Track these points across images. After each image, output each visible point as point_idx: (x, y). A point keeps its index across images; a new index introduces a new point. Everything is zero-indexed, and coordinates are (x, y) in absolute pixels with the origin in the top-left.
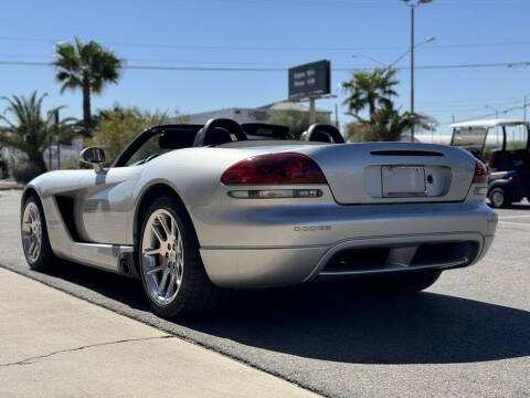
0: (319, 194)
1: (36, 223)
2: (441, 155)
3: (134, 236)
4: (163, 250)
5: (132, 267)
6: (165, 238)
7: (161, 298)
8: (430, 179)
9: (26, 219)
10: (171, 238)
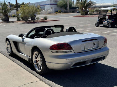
0: (71, 51)
1: (9, 46)
2: (97, 39)
3: (31, 55)
4: (38, 59)
5: (31, 61)
6: (38, 57)
7: (38, 70)
8: (95, 44)
9: (7, 44)
10: (39, 58)
